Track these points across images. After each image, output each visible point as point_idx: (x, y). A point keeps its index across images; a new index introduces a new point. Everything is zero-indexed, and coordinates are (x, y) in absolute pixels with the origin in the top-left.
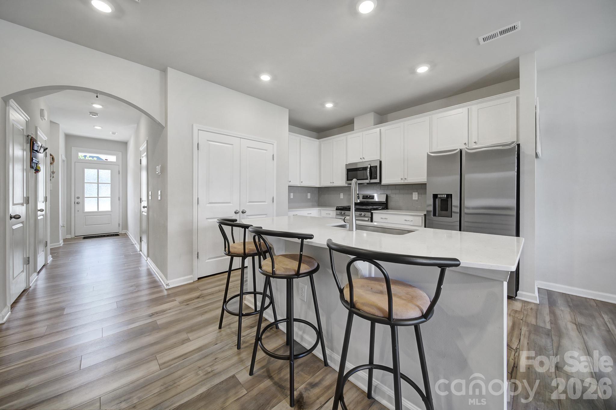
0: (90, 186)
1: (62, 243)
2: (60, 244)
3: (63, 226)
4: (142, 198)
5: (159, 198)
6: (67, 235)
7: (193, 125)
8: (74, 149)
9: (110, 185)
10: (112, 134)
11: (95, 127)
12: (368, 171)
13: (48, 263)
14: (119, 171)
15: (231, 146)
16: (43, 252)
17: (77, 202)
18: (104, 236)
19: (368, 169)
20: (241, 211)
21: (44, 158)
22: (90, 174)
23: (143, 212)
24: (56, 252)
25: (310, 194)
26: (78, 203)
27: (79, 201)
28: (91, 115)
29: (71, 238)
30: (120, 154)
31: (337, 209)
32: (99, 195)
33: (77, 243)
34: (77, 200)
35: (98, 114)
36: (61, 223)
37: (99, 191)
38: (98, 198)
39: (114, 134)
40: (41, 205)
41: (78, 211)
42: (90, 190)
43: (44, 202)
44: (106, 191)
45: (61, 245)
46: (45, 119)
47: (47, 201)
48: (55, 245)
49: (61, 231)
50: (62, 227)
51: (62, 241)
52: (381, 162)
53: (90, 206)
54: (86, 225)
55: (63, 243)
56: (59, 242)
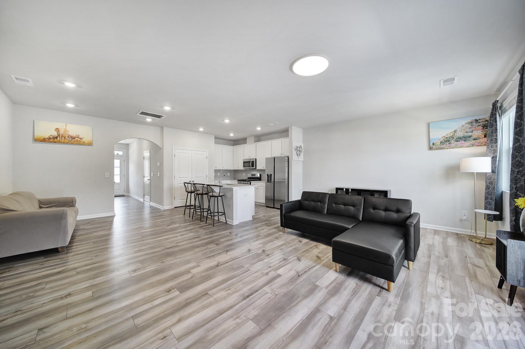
4: (145, 175)
5: (159, 176)
7: (173, 147)
9: (120, 168)
12: (251, 163)
14: (124, 160)
15: (187, 154)
19: (251, 162)
20: (192, 181)
23: (145, 182)
25: (229, 173)
30: (125, 150)
31: (238, 181)
52: (256, 159)
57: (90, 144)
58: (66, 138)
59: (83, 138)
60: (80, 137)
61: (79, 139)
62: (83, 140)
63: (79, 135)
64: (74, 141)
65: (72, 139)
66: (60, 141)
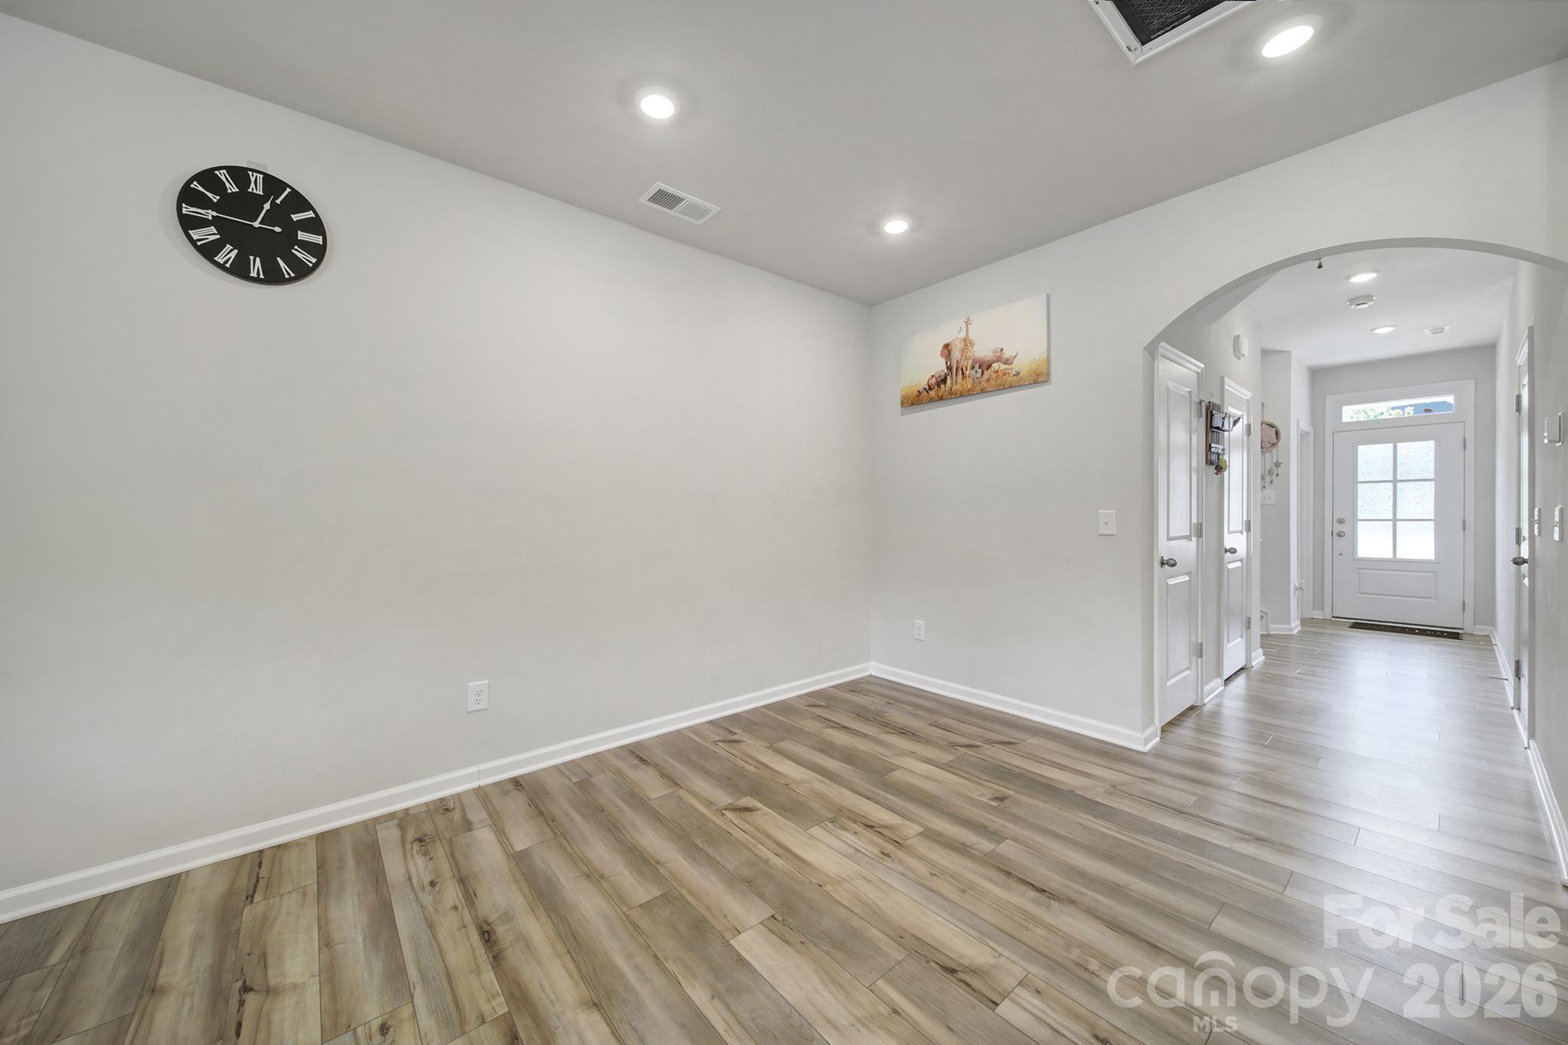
0: (1372, 491)
1: (1296, 627)
2: (1291, 630)
3: (1300, 588)
6: (1313, 609)
8: (1330, 401)
9: (1433, 485)
10: (1433, 333)
11: (1375, 332)
13: (1252, 667)
14: (1465, 439)
16: (1240, 639)
17: (1339, 532)
18: (1411, 631)
21: (1245, 437)
22: (1372, 458)
24: (1277, 646)
26: (1340, 535)
27: (1344, 529)
28: (1353, 307)
29: (1324, 619)
30: (1470, 386)
32: (1398, 514)
33: (1332, 635)
34: (1338, 528)
35: (1372, 297)
36: (1294, 580)
37: (1398, 502)
38: (1395, 520)
39: (1442, 332)
40: (1236, 540)
41: (1341, 554)
42: (1371, 501)
43: (1245, 533)
44: (1420, 501)
45: (1295, 632)
46: (1244, 355)
47: (1250, 531)
48: (1276, 629)
49: (1296, 599)
50: (1297, 589)
51: (1299, 622)
53: (1371, 544)
54: (1360, 593)
55: (1299, 628)
56: (1290, 624)
57: (1039, 377)
58: (968, 372)
59: (1015, 357)
60: (1007, 354)
61: (1003, 367)
62: (1016, 366)
63: (1002, 349)
64: (988, 380)
65: (983, 373)
66: (953, 389)
